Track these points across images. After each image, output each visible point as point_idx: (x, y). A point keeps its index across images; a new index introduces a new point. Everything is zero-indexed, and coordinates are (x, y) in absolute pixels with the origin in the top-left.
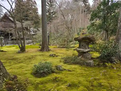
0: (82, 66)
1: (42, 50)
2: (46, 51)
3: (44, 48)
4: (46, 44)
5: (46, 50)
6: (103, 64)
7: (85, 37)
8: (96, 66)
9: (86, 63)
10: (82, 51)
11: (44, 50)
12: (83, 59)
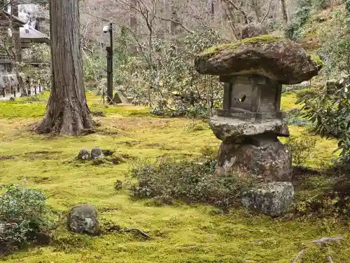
0: (226, 211)
1: (50, 126)
2: (75, 129)
3: (61, 114)
4: (71, 95)
5: (75, 124)
6: (336, 205)
7: (248, 52)
8: (302, 214)
9: (249, 195)
10: (233, 132)
11: (60, 126)
12: (239, 174)
